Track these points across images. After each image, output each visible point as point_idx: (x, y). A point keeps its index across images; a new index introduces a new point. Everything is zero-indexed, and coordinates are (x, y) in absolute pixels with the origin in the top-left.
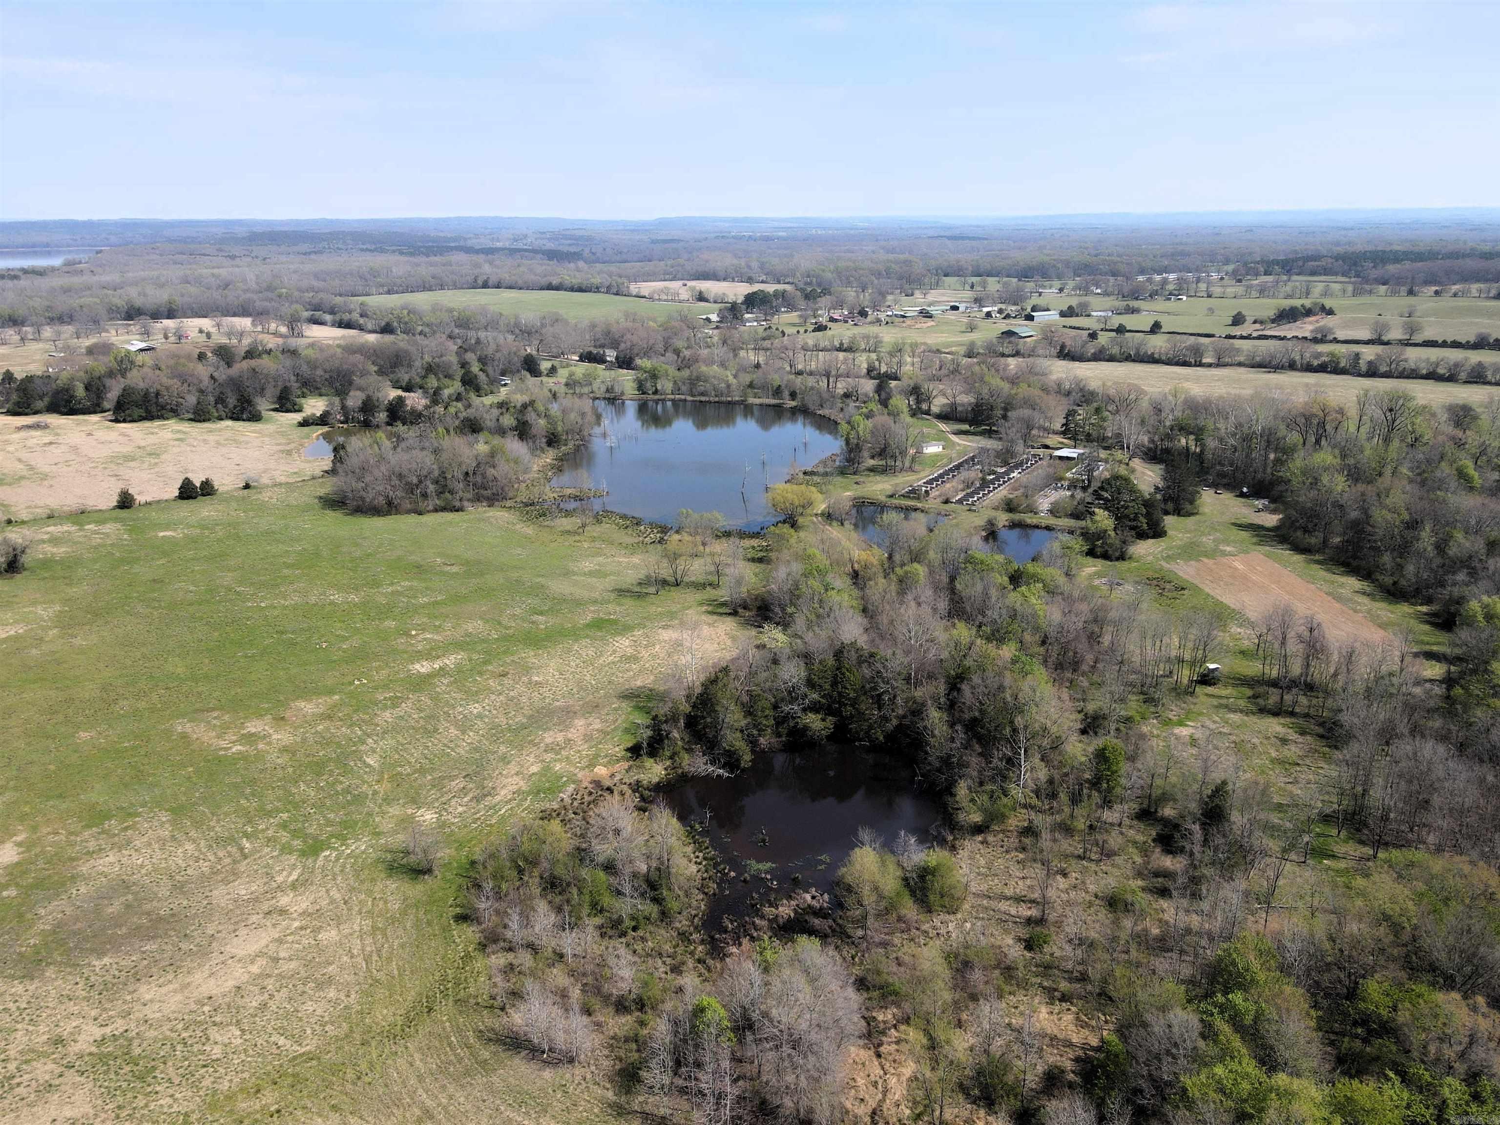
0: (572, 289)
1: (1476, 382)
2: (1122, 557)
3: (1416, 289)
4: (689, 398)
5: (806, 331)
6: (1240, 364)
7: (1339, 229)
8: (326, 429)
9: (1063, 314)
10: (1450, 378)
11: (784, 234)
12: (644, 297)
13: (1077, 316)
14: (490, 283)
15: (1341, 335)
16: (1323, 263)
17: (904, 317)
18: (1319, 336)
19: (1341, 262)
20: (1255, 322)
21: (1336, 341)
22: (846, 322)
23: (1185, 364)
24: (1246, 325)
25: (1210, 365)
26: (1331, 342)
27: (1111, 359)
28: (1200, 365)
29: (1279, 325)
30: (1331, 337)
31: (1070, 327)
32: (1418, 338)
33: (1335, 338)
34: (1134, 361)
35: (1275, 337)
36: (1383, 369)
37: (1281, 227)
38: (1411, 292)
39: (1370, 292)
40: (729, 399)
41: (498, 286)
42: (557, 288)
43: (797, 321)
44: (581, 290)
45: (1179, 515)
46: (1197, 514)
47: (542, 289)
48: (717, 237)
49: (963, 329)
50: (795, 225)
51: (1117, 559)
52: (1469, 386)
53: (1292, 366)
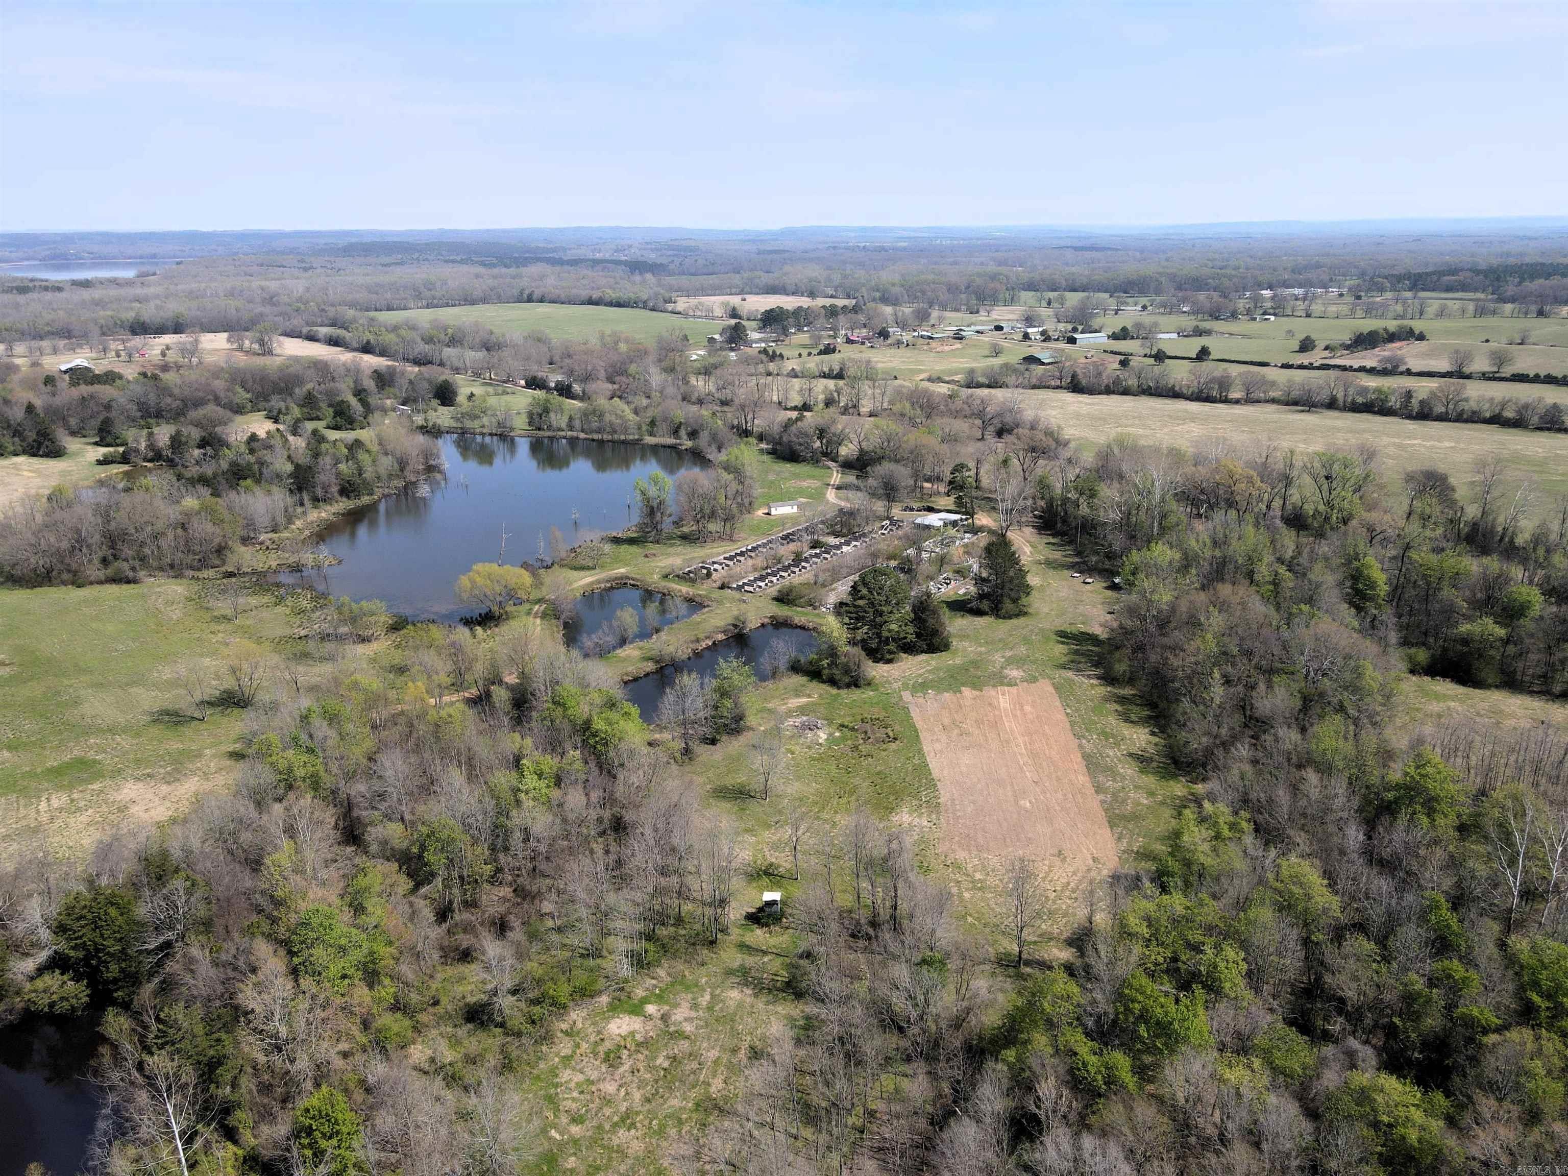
0: (611, 304)
1: (1549, 429)
2: (855, 683)
3: (1547, 308)
4: (582, 435)
5: (809, 354)
6: (1273, 401)
7: (1522, 238)
8: (126, 468)
9: (1114, 337)
10: (1518, 423)
11: (905, 244)
12: (679, 313)
13: (1133, 338)
14: (535, 297)
15: (1416, 365)
16: (1461, 277)
17: (931, 338)
18: (1389, 366)
19: (1481, 277)
20: (1326, 348)
21: (1409, 372)
22: (863, 343)
23: (1208, 399)
24: (1315, 351)
25: (1237, 402)
26: (1402, 373)
27: (1126, 392)
28: (1226, 401)
29: (1352, 352)
30: (1403, 368)
31: (1112, 352)
32: (1507, 371)
33: (1408, 370)
34: (1151, 395)
35: (1339, 367)
36: (1440, 409)
37: (1460, 236)
38: (1541, 313)
39: (1494, 313)
40: (623, 437)
41: (541, 300)
42: (597, 303)
43: (808, 342)
44: (619, 305)
45: (998, 616)
46: (1026, 614)
47: (583, 303)
48: (828, 248)
49: (987, 353)
50: (926, 235)
51: (848, 686)
52: (1539, 433)
53: (1332, 404)
